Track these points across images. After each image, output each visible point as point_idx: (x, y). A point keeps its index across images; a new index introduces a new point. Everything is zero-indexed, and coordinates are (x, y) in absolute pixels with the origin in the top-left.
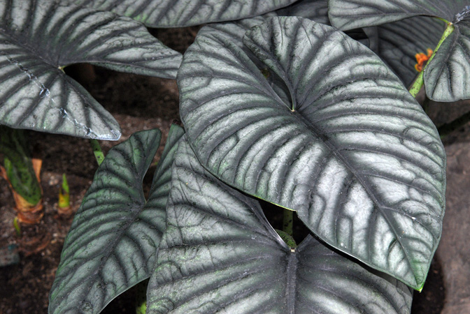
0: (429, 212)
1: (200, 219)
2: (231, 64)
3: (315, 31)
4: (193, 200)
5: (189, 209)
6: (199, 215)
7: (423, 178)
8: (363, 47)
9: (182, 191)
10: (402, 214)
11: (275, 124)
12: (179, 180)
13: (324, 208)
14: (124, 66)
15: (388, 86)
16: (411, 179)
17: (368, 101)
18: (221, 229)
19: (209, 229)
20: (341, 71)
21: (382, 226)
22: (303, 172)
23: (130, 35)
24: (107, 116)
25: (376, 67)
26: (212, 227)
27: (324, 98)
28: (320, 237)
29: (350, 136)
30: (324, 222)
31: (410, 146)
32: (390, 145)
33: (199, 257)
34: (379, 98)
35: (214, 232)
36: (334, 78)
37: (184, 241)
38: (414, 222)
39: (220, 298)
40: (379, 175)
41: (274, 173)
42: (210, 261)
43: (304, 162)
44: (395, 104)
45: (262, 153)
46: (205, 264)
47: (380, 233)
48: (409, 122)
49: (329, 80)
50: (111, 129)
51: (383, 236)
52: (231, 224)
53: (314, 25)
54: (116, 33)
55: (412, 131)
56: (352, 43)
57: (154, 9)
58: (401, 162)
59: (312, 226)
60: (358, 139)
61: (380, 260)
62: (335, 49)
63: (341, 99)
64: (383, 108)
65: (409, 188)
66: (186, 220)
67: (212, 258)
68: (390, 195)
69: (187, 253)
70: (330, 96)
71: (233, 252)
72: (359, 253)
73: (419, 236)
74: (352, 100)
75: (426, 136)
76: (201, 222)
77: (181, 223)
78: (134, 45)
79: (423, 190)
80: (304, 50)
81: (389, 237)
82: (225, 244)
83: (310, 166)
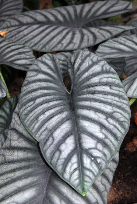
0: (102, 157)
1: (18, 138)
2: (50, 68)
3: (93, 59)
4: (17, 129)
5: (15, 132)
6: (18, 135)
7: (108, 139)
8: (112, 70)
9: (14, 124)
10: (87, 155)
11: (53, 99)
12: (14, 119)
13: (52, 144)
14: (18, 67)
15: (115, 90)
16: (102, 138)
17: (101, 95)
18: (24, 143)
19: (20, 143)
20: (96, 80)
21: (74, 159)
22: (51, 124)
23: (25, 54)
24: (3, 86)
25: (114, 80)
26: (21, 142)
27: (82, 91)
28: (44, 158)
29: (83, 111)
30: (48, 151)
31: (109, 121)
32: (99, 119)
33: (13, 155)
34: (107, 95)
35: (21, 144)
36: (91, 82)
37: (11, 146)
38: (92, 161)
39: (14, 177)
40: (87, 133)
41: (39, 122)
42: (17, 158)
43: (55, 119)
44: (114, 99)
45: (40, 111)
46: (15, 159)
47: (71, 163)
48: (115, 109)
49: (88, 83)
50: (2, 92)
51: (73, 164)
52: (29, 142)
53: (94, 56)
54: (20, 53)
55: (115, 114)
56: (108, 67)
57: (41, 44)
58: (101, 128)
59: (43, 151)
60: (85, 113)
61: (67, 176)
62: (97, 69)
63: (89, 93)
64: (106, 100)
65: (98, 142)
66: (13, 137)
67: (18, 156)
68: (86, 144)
69: (10, 152)
70: (85, 90)
71: (26, 155)
72: (58, 170)
73: (91, 168)
74: (94, 94)
75: (122, 117)
76: (18, 139)
77: (11, 138)
78: (24, 59)
79: (105, 145)
80: (84, 67)
81: (75, 166)
82: (24, 151)
83: (56, 122)
